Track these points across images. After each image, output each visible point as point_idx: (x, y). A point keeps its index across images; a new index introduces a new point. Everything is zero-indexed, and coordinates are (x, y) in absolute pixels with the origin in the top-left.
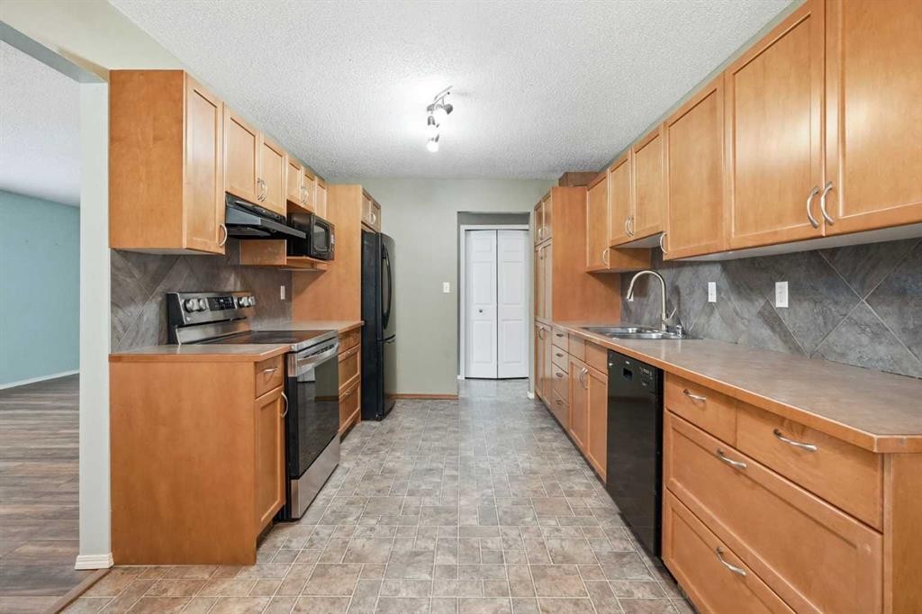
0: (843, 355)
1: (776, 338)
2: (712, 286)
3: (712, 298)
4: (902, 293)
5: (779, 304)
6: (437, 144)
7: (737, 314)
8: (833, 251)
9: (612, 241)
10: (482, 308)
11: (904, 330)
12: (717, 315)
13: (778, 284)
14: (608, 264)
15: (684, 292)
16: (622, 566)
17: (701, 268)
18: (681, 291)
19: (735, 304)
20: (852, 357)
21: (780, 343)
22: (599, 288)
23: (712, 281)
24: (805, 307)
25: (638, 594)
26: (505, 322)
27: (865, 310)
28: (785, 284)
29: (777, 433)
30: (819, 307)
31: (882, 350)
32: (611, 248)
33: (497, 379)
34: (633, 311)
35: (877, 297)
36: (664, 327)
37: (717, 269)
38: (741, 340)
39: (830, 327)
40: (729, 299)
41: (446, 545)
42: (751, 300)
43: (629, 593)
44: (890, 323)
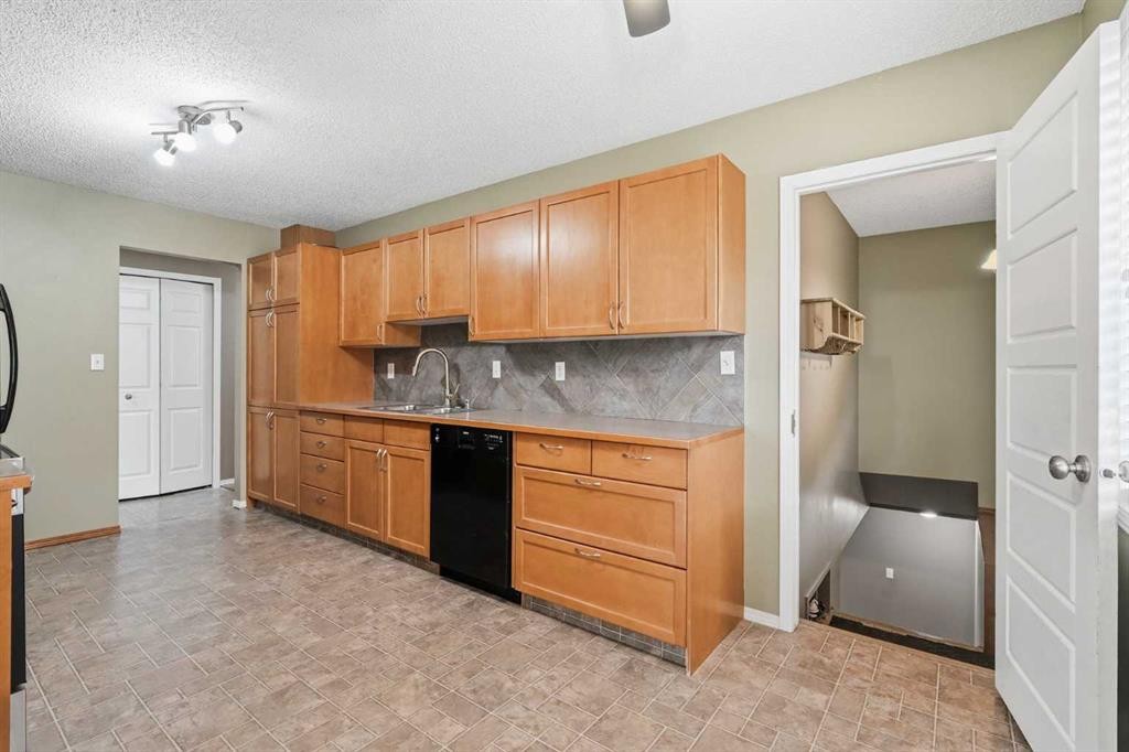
0: (603, 410)
1: (555, 403)
2: (496, 365)
3: (497, 374)
4: (636, 370)
5: (557, 379)
6: (173, 156)
7: (521, 387)
8: (596, 343)
9: (389, 317)
10: (130, 391)
11: (638, 392)
12: (501, 388)
13: (557, 364)
14: (383, 339)
15: (464, 369)
16: (477, 610)
17: (484, 348)
18: (461, 368)
19: (519, 379)
20: (608, 411)
21: (559, 407)
22: (352, 364)
23: (497, 360)
24: (577, 381)
25: (503, 622)
26: (172, 412)
27: (616, 381)
28: (563, 364)
29: (624, 456)
30: (587, 380)
31: (626, 405)
32: (388, 323)
33: (161, 495)
34: (394, 389)
35: (623, 372)
36: (448, 401)
37: (502, 350)
38: (524, 408)
39: (594, 392)
40: (514, 375)
41: (307, 670)
42: (534, 375)
43: (497, 623)
44: (631, 388)
